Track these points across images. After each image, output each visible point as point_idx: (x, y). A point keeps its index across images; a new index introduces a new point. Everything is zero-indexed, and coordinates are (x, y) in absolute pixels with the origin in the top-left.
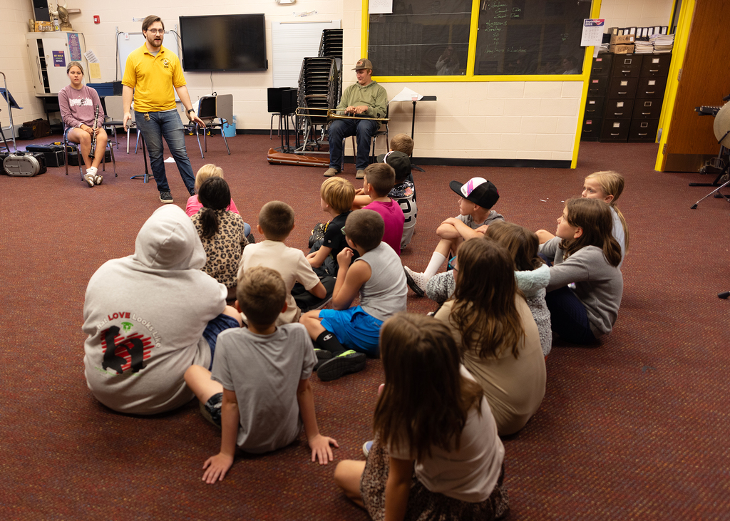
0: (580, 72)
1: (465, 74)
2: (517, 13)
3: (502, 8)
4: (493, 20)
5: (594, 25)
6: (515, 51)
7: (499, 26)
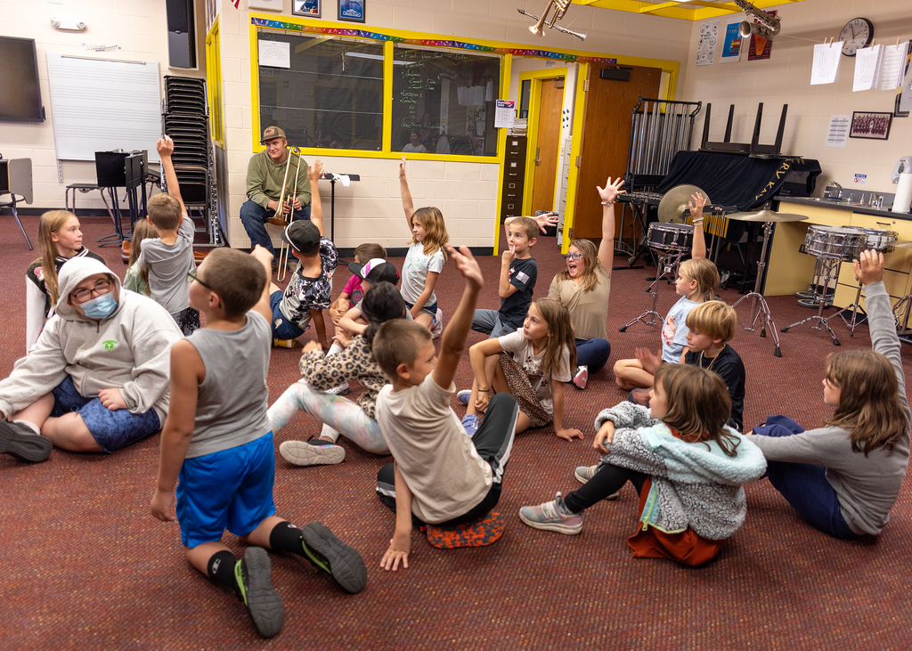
0: (494, 154)
1: (381, 149)
2: (432, 85)
3: (417, 78)
4: (408, 91)
5: (506, 106)
6: (433, 127)
7: (415, 98)
